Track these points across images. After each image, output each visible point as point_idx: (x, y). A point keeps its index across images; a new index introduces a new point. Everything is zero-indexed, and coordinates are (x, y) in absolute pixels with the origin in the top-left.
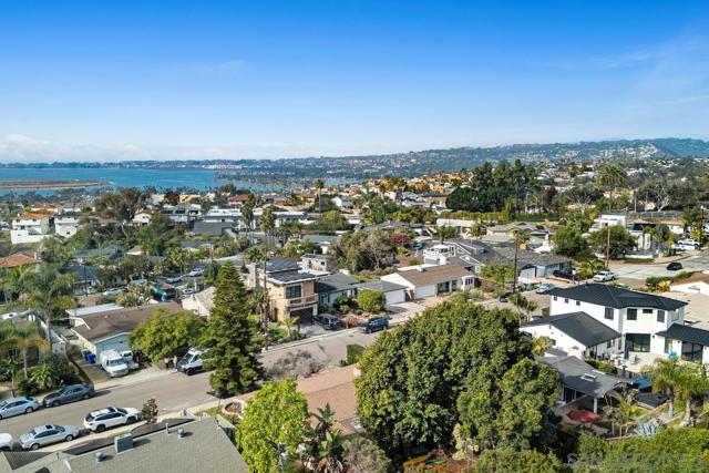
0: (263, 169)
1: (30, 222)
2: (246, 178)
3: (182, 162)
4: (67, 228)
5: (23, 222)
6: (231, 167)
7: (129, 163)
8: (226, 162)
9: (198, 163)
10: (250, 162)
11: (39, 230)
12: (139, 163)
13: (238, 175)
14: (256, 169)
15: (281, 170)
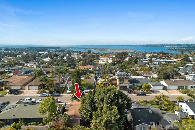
0: (184, 47)
1: (103, 59)
2: (176, 50)
3: (159, 45)
4: (110, 61)
5: (102, 59)
6: (173, 46)
7: (144, 45)
8: (172, 45)
9: (163, 45)
10: (180, 45)
11: (105, 61)
12: (147, 45)
13: (174, 49)
14: (182, 47)
15: (190, 47)
